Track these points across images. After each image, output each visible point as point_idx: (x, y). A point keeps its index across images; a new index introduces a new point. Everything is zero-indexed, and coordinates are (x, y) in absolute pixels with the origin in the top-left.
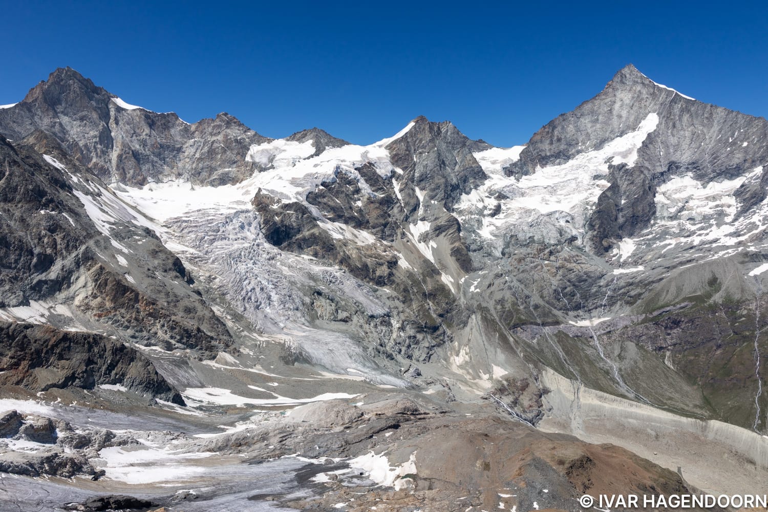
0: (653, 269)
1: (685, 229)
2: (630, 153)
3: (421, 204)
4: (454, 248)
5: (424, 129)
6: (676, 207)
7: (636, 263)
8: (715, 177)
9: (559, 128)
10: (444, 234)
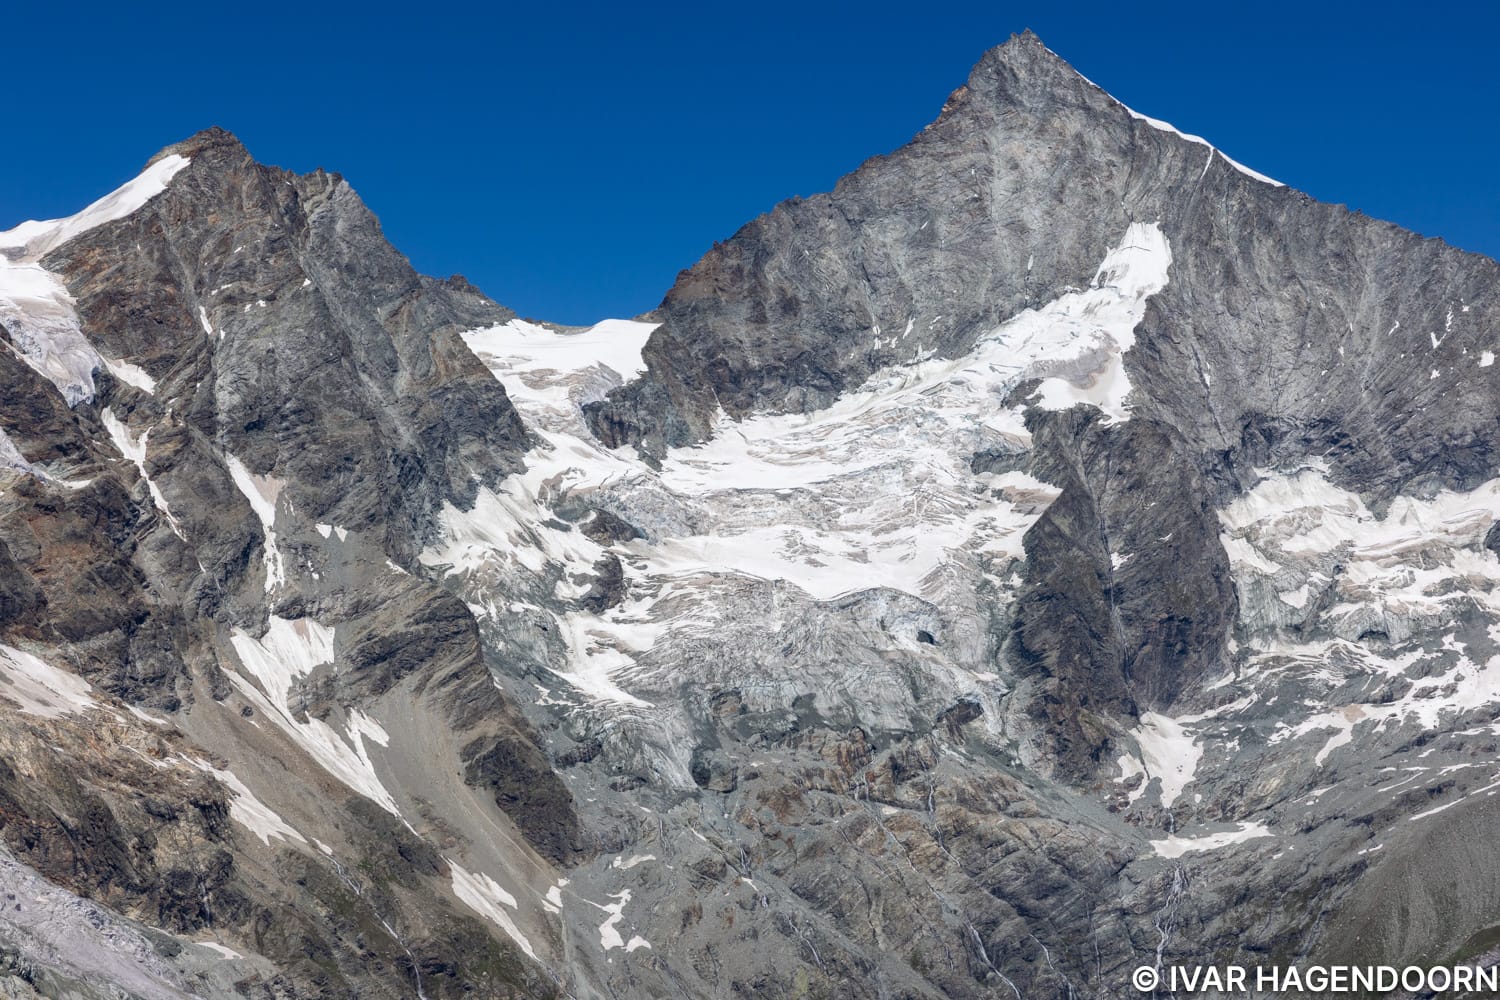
0: (1309, 829)
1: (1362, 672)
2: (1101, 370)
3: (270, 539)
4: (479, 743)
5: (233, 191)
6: (1305, 589)
7: (1225, 814)
8: (1407, 477)
9: (783, 259)
10: (411, 680)
